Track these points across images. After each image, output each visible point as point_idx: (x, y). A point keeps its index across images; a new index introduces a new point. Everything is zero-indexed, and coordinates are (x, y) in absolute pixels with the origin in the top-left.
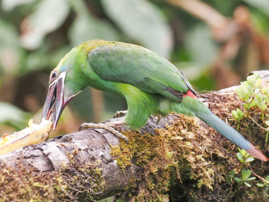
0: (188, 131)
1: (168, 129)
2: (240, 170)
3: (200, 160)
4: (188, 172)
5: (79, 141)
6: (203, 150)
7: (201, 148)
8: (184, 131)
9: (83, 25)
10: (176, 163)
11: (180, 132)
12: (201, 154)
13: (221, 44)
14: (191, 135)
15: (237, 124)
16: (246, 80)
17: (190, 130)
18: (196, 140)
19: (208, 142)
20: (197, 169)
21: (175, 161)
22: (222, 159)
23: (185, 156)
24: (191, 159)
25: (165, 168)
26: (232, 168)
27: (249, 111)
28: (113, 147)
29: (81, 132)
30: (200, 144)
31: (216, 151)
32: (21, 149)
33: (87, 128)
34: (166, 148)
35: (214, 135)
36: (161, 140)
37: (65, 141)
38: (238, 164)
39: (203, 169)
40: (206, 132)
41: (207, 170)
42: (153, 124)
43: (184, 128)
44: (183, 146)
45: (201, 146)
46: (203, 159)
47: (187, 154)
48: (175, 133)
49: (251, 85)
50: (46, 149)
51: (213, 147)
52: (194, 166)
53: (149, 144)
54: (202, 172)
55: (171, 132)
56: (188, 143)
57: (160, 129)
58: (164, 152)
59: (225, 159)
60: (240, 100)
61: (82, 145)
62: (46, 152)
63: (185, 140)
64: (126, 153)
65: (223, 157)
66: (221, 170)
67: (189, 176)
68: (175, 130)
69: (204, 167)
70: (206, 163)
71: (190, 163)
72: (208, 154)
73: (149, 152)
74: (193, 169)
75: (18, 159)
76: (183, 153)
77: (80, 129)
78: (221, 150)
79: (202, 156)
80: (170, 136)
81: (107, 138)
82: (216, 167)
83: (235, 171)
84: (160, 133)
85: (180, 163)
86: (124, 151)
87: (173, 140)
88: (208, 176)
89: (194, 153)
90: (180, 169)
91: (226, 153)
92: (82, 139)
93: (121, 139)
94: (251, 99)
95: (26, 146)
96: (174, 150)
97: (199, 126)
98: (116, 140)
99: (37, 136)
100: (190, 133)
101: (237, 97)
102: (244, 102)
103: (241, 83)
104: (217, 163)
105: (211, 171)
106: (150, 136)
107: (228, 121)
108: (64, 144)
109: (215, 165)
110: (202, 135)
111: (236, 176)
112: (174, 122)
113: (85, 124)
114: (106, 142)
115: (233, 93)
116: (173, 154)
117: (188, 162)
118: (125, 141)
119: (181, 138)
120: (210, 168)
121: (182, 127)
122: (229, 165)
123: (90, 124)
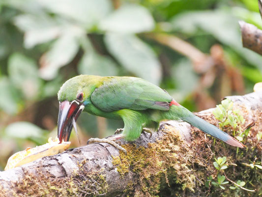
0: (175, 144)
1: (158, 143)
2: (216, 176)
3: (184, 168)
4: (175, 177)
5: (88, 153)
6: (186, 160)
7: (185, 158)
8: (171, 145)
9: (90, 60)
10: (165, 171)
11: (168, 146)
12: (185, 163)
13: (201, 75)
14: (177, 148)
15: (213, 139)
16: (221, 104)
17: (176, 144)
18: (181, 152)
19: (191, 153)
20: (181, 175)
21: (164, 169)
22: (202, 167)
23: (172, 165)
24: (177, 167)
25: (156, 174)
26: (210, 174)
27: (223, 128)
28: (114, 157)
29: (88, 146)
30: (184, 155)
31: (197, 161)
32: (41, 159)
33: (93, 142)
34: (157, 159)
35: (195, 148)
36: (153, 152)
37: (76, 152)
38: (215, 171)
39: (187, 175)
40: (189, 146)
41: (190, 176)
42: (147, 139)
43: (171, 142)
44: (170, 156)
45: (185, 156)
46: (186, 167)
47: (174, 163)
48: (164, 146)
49: (225, 107)
50: (61, 159)
51: (194, 158)
52: (179, 173)
53: (143, 155)
54: (186, 177)
55: (161, 146)
56: (175, 155)
57: (152, 143)
58: (155, 161)
59: (204, 167)
60: (216, 119)
61: (89, 156)
62: (60, 162)
63: (172, 152)
64: (125, 162)
65: (203, 165)
66: (201, 176)
67: (175, 180)
68: (164, 144)
69: (187, 173)
70: (189, 171)
71: (176, 170)
72: (190, 163)
73: (143, 162)
74: (178, 175)
75: (38, 167)
76: (170, 162)
77: (88, 143)
78: (201, 160)
79: (186, 164)
80: (160, 148)
81: (109, 151)
82: (197, 174)
83: (213, 177)
84: (152, 146)
85: (168, 171)
86: (123, 161)
87: (162, 152)
88: (191, 181)
89: (179, 162)
90: (168, 175)
91: (205, 162)
92: (89, 151)
93: (121, 151)
94: (225, 119)
95: (45, 157)
96: (163, 160)
97: (184, 141)
98: (117, 152)
99: (54, 150)
100: (176, 146)
101: (213, 117)
102: (220, 121)
103: (217, 106)
104: (197, 170)
105: (193, 176)
106: (144, 148)
107: (207, 136)
108: (75, 155)
109: (196, 172)
110: (186, 148)
111: (213, 180)
112: (163, 138)
113: (92, 139)
114: (109, 153)
115: (210, 114)
116: (163, 163)
117: (174, 169)
118: (124, 153)
119: (169, 150)
120: (192, 174)
121: (169, 141)
122: (207, 172)
123: (96, 139)
